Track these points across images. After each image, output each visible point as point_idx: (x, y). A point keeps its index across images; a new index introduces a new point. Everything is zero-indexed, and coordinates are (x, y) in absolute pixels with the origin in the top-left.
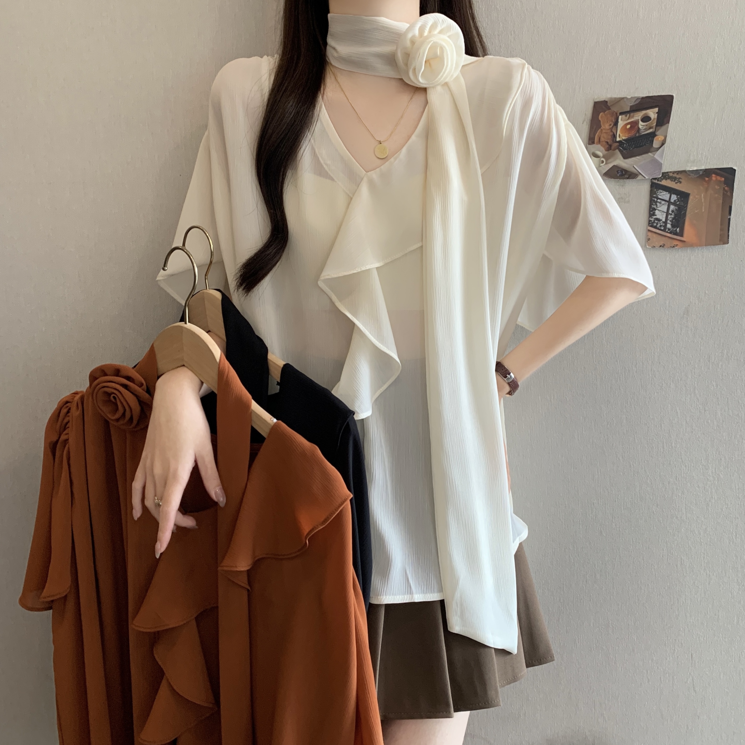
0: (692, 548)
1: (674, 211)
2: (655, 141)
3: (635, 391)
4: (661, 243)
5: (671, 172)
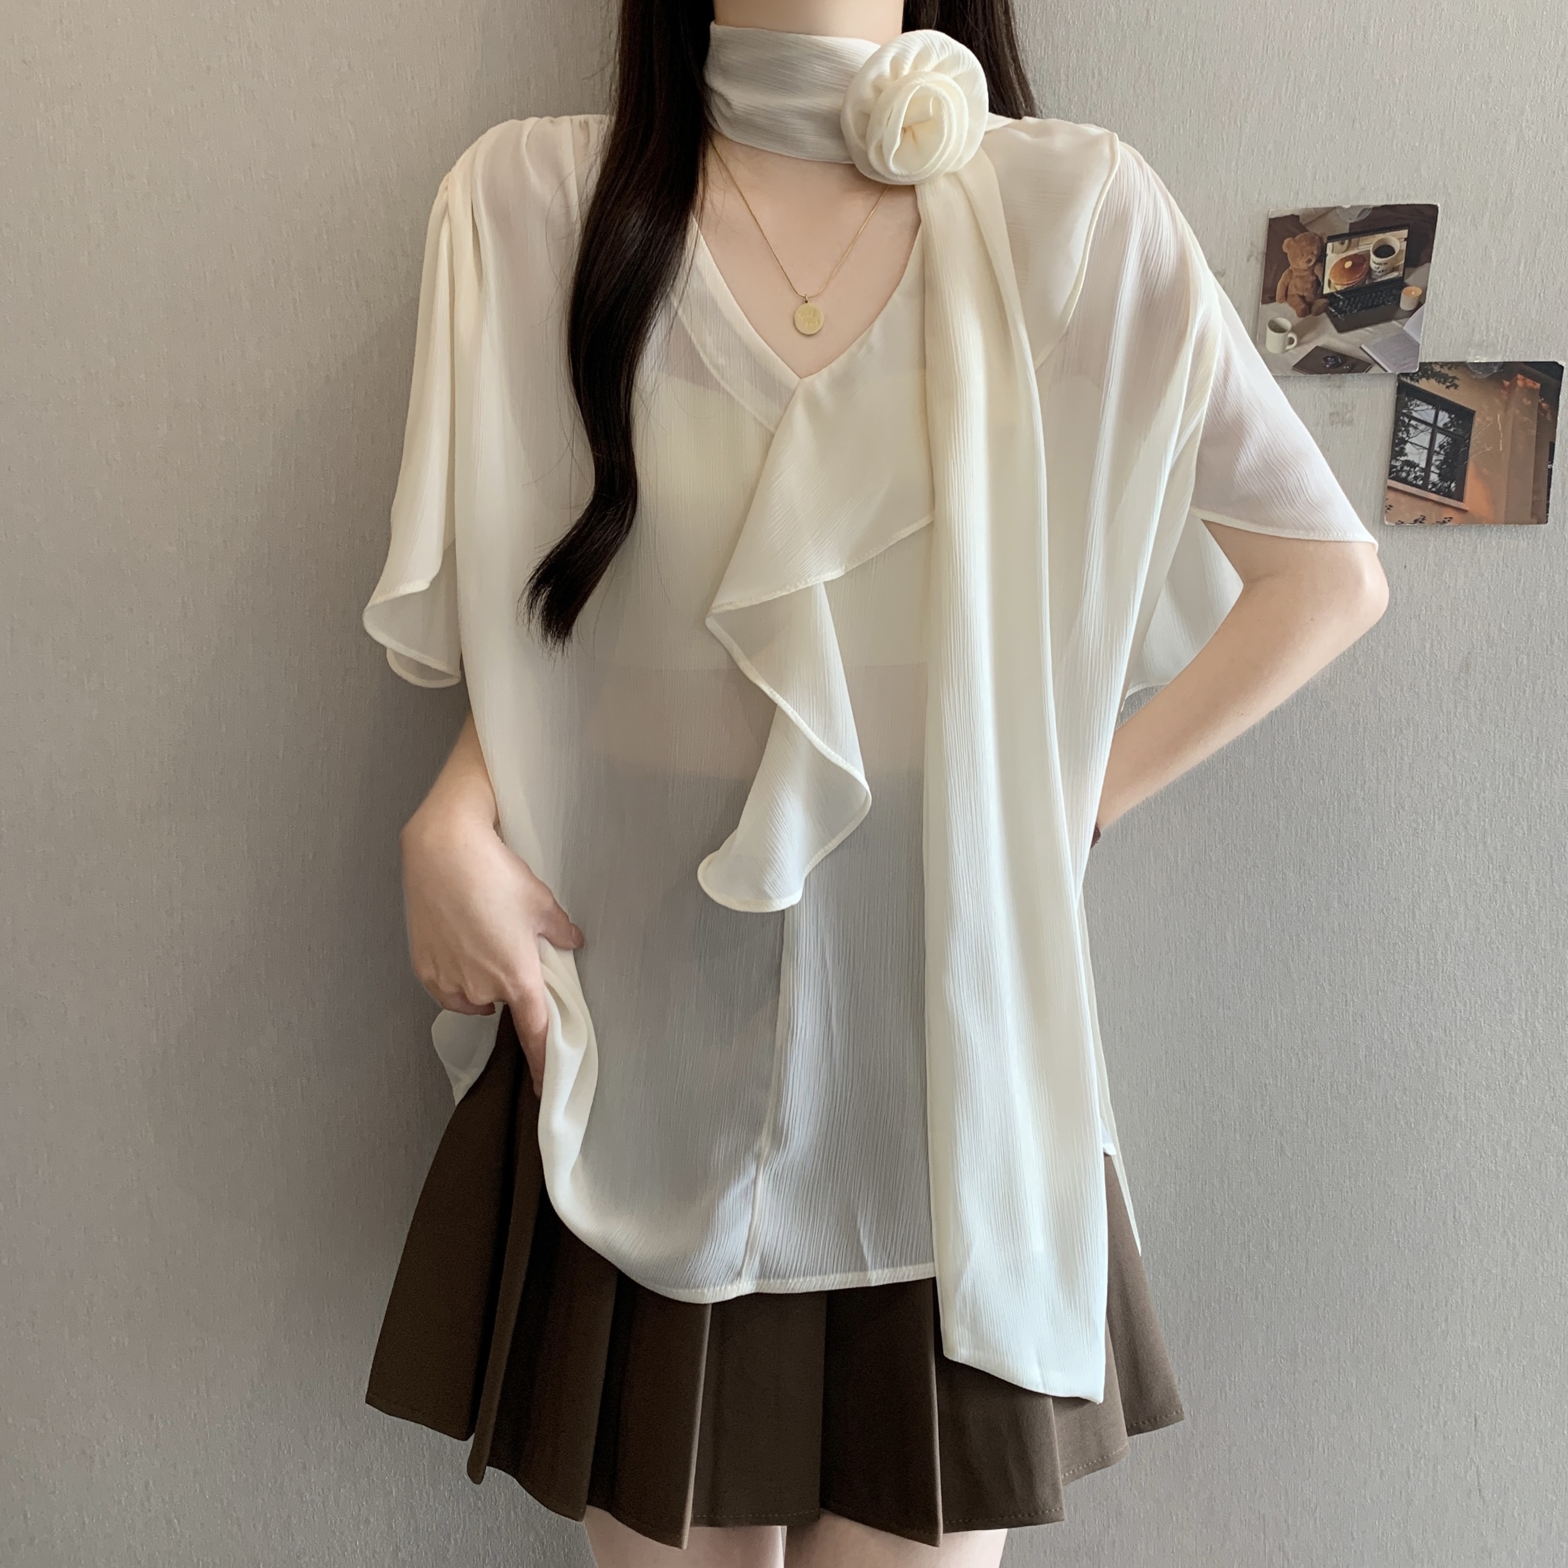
0: (1478, 1184)
1: (1445, 446)
2: (1403, 297)
3: (1360, 841)
4: (1418, 515)
5: (1436, 363)
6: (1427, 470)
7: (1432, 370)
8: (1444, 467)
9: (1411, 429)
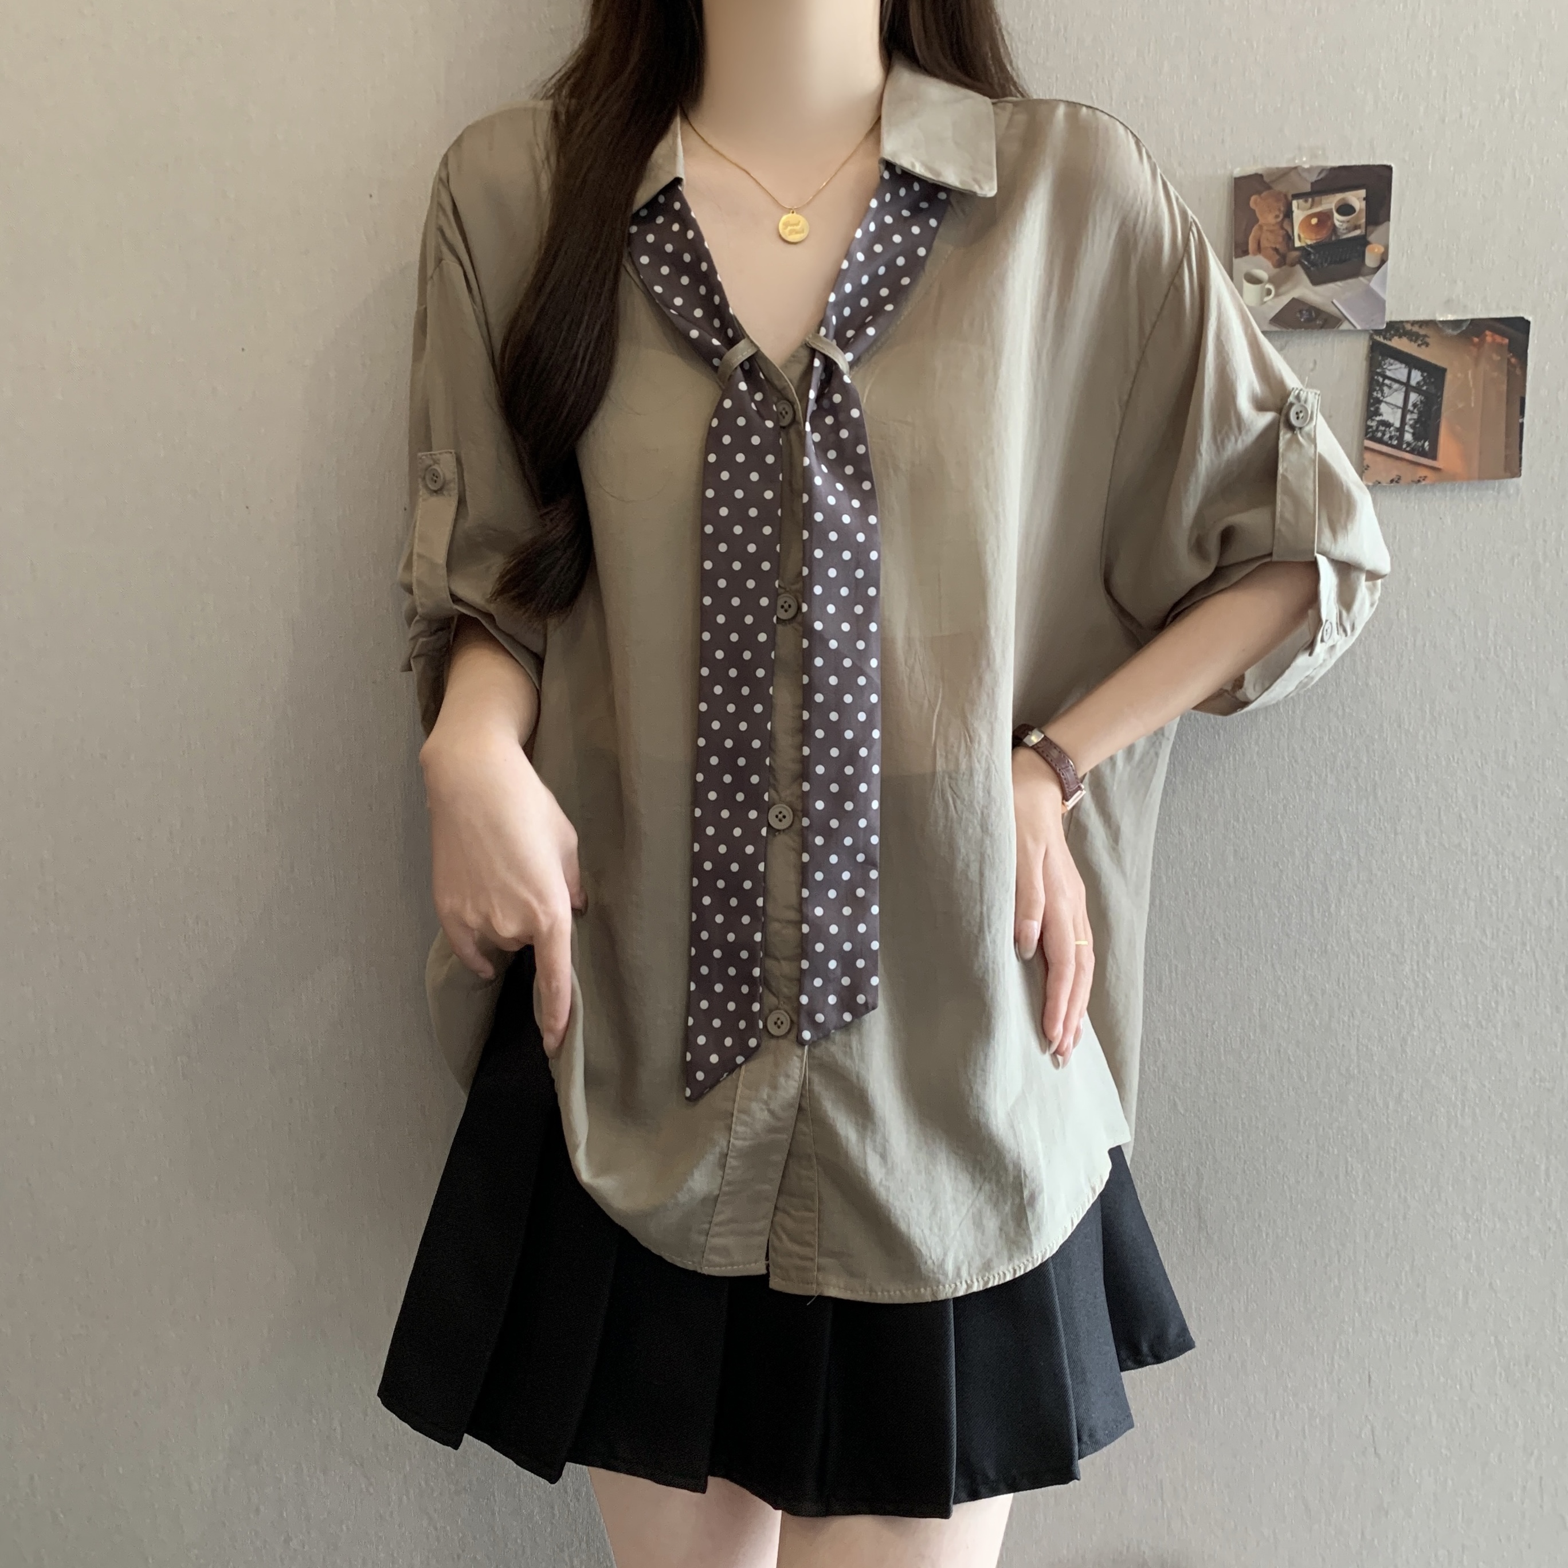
1: (1418, 405)
2: (1367, 254)
4: (1393, 475)
5: (1407, 322)
6: (1401, 430)
7: (1404, 328)
8: (1418, 426)
9: (1386, 389)
